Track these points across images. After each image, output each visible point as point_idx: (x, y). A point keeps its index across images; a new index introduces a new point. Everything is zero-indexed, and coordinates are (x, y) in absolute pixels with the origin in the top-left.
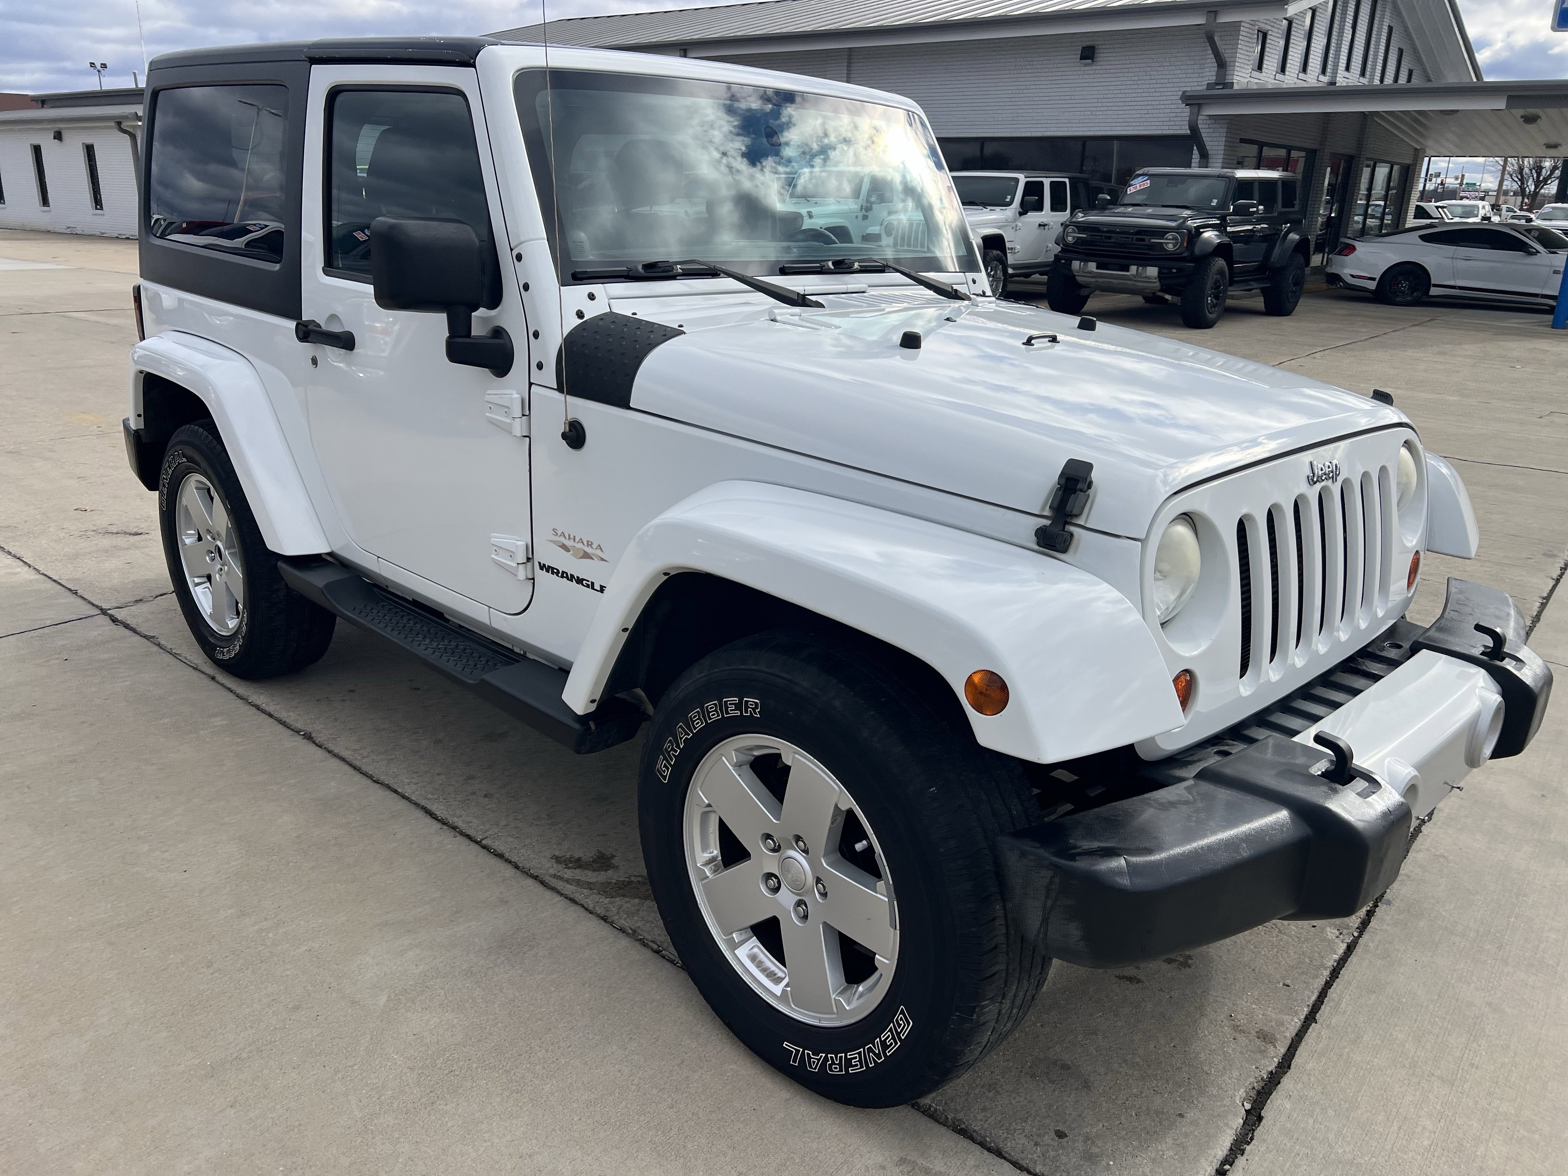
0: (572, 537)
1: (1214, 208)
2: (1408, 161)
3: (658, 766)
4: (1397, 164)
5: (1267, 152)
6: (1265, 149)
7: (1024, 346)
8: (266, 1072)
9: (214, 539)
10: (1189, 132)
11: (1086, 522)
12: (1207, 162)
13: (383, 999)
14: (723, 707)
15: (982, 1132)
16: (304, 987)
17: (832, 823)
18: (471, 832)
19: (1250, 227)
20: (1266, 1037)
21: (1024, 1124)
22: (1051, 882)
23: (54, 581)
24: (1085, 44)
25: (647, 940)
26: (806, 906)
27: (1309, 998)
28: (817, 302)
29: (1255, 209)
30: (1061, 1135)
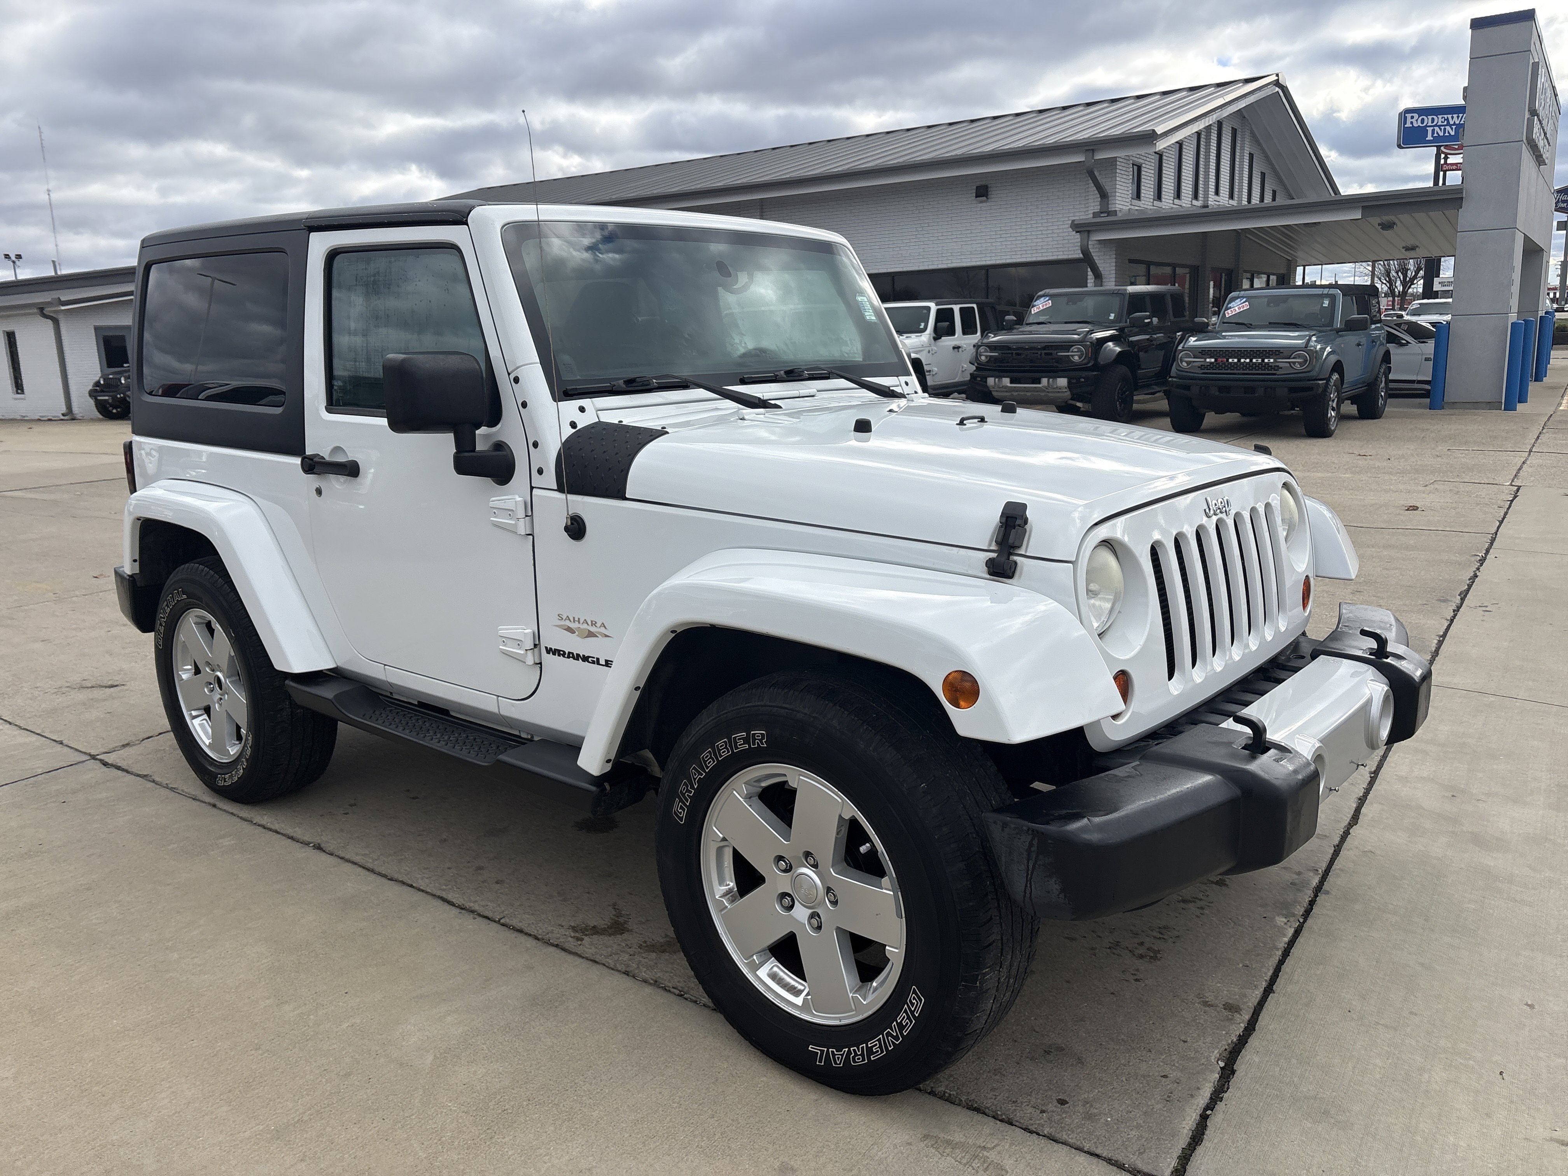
0: (576, 619)
1: (1112, 321)
2: (1283, 271)
3: (675, 809)
4: (1274, 274)
5: (1154, 270)
6: (1152, 268)
7: (958, 426)
8: (329, 1129)
9: (213, 670)
10: (1081, 256)
11: (1026, 551)
12: (1102, 282)
13: (430, 1058)
14: (732, 743)
15: (993, 1107)
16: (352, 1057)
17: (838, 834)
18: (490, 914)
19: (1148, 337)
20: (1232, 1008)
21: (1029, 1097)
22: (1031, 844)
23: (38, 734)
24: (978, 184)
25: (669, 987)
26: (819, 917)
27: (1266, 973)
28: (775, 404)
29: (1149, 320)
30: (1062, 1102)
